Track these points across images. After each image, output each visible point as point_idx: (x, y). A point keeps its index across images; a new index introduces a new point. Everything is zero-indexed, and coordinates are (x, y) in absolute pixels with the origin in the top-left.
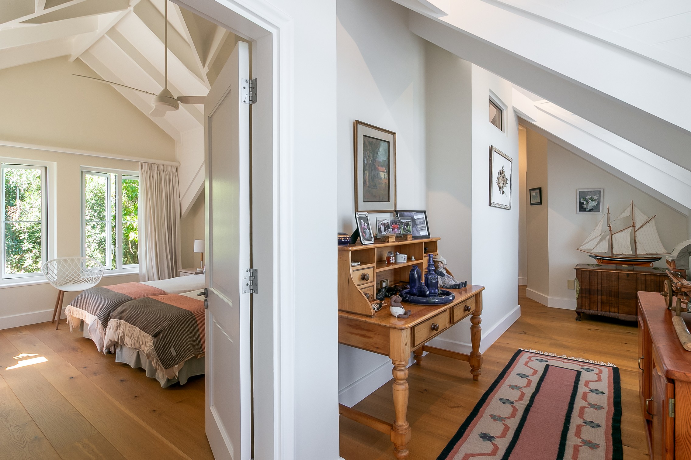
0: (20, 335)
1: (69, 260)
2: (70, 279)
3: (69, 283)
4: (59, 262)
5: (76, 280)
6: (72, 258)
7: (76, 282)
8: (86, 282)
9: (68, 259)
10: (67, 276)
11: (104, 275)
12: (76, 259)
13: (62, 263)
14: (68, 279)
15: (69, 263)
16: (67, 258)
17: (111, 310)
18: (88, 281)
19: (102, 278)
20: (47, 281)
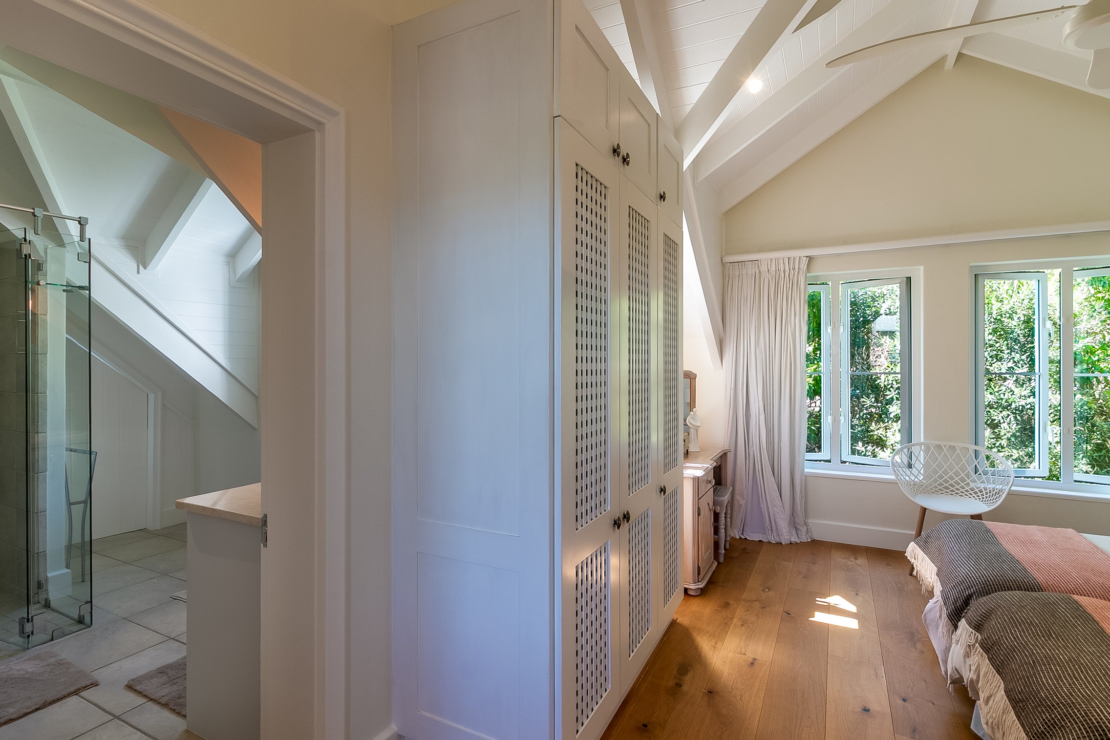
0: (850, 563)
1: (945, 448)
2: (947, 485)
3: (943, 492)
4: (927, 449)
5: (958, 489)
6: (952, 444)
7: (957, 491)
8: (976, 498)
9: (944, 445)
10: (941, 477)
11: (1013, 488)
12: (958, 447)
13: (932, 450)
14: (941, 484)
15: (945, 453)
16: (942, 443)
17: (972, 594)
18: (981, 497)
19: (1008, 494)
20: (893, 477)
